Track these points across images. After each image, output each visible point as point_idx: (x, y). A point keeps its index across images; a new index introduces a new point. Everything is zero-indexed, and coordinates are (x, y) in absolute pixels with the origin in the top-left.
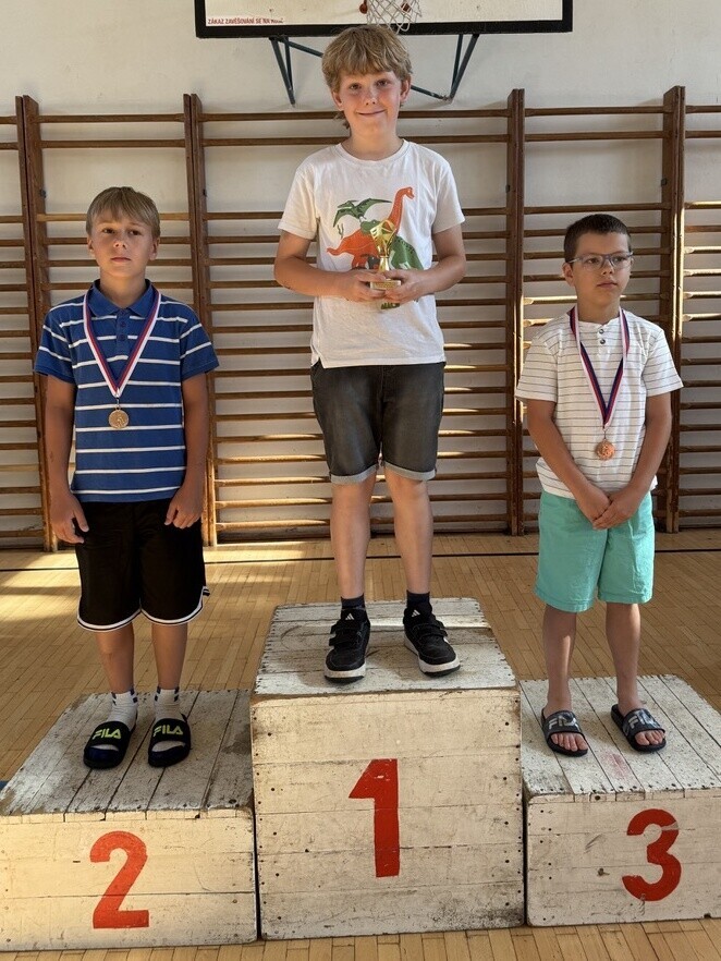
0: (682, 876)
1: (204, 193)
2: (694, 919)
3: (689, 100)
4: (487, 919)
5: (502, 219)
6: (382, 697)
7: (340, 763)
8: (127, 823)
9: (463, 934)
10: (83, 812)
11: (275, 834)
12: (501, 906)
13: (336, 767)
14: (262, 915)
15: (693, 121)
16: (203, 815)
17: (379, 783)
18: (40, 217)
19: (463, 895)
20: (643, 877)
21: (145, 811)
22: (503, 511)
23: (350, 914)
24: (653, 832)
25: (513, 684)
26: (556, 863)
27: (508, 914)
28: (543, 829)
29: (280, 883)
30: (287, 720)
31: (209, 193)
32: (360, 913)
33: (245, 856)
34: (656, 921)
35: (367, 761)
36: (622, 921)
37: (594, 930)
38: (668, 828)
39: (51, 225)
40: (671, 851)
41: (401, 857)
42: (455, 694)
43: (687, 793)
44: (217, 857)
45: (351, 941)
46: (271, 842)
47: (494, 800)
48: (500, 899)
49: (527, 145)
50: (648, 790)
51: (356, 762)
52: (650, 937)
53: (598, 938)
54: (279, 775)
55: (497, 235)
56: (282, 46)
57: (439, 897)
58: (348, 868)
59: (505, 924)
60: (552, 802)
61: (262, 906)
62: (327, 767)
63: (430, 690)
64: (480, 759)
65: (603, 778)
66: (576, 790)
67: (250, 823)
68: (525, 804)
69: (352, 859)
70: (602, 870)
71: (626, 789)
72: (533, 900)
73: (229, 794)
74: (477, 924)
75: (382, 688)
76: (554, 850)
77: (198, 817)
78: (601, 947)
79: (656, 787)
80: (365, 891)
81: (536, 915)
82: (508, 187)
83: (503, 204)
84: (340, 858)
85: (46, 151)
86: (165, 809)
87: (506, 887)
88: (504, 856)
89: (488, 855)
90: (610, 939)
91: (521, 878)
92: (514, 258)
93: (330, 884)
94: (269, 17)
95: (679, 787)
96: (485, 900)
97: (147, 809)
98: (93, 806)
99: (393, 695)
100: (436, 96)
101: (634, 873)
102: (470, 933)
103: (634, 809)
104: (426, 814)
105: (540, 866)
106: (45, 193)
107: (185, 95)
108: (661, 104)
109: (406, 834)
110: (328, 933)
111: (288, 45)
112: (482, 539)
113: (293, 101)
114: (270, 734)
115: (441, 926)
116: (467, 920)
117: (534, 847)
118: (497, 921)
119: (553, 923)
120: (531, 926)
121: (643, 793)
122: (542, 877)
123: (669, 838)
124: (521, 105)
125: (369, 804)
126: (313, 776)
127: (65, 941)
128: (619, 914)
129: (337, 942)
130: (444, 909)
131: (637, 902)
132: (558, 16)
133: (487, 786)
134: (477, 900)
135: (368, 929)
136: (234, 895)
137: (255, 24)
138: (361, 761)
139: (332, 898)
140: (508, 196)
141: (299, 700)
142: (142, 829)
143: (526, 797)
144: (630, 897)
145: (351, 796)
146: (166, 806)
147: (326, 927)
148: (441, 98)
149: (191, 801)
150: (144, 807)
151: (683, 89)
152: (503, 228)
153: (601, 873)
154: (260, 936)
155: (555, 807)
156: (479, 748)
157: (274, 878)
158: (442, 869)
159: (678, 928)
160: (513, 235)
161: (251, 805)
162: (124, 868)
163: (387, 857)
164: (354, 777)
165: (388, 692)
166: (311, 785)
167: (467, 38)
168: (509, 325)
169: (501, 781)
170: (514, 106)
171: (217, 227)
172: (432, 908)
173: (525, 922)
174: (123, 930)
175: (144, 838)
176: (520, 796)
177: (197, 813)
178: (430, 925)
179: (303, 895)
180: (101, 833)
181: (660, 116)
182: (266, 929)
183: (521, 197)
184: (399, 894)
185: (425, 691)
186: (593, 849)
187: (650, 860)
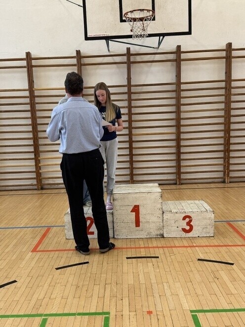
0: (193, 228)
2: (196, 237)
3: (233, 47)
4: (156, 236)
7: (129, 206)
8: (90, 215)
11: (117, 219)
12: (159, 233)
14: (114, 234)
15: (234, 53)
17: (136, 209)
18: (33, 89)
19: (152, 231)
20: (186, 228)
22: (175, 177)
24: (187, 220)
25: (161, 192)
26: (169, 225)
27: (160, 235)
28: (166, 219)
29: (118, 228)
30: (119, 197)
32: (132, 234)
34: (189, 237)
38: (190, 219)
40: (191, 223)
42: (150, 193)
43: (194, 212)
45: (130, 239)
47: (157, 213)
50: (186, 212)
54: (118, 208)
55: (173, 91)
57: (147, 231)
59: (160, 237)
60: (168, 213)
62: (126, 206)
64: (155, 205)
66: (172, 211)
67: (112, 216)
68: (163, 214)
69: (131, 224)
71: (182, 211)
72: (164, 232)
74: (154, 237)
76: (168, 223)
79: (188, 211)
80: (133, 230)
81: (165, 235)
82: (176, 76)
83: (175, 81)
84: (129, 224)
85: (33, 68)
87: (160, 230)
88: (159, 224)
89: (156, 223)
93: (127, 228)
94: (105, 34)
95: (192, 211)
96: (156, 232)
100: (153, 48)
101: (184, 227)
103: (183, 215)
104: (145, 216)
105: (166, 226)
106: (34, 81)
107: (77, 51)
108: (225, 48)
109: (141, 219)
110: (126, 238)
113: (109, 50)
114: (116, 200)
115: (148, 237)
116: (152, 236)
117: (165, 222)
118: (158, 236)
119: (168, 237)
122: (166, 228)
123: (191, 221)
124: (180, 50)
125: (134, 213)
126: (124, 208)
128: (181, 236)
130: (148, 234)
131: (185, 233)
133: (156, 210)
134: (154, 233)
135: (134, 237)
137: (101, 36)
138: (133, 205)
139: (127, 231)
140: (176, 79)
144: (183, 232)
145: (131, 212)
148: (155, 48)
151: (231, 43)
153: (177, 227)
155: (168, 215)
156: (154, 203)
157: (116, 227)
158: (148, 226)
162: (90, 224)
163: (138, 223)
164: (131, 208)
165: (137, 193)
166: (123, 210)
169: (158, 209)
170: (178, 50)
171: (86, 91)
172: (146, 233)
173: (163, 237)
174: (90, 235)
176: (162, 212)
178: (146, 237)
179: (122, 230)
181: (225, 52)
182: (115, 237)
183: (180, 79)
184: (140, 230)
186: (176, 223)
187: (187, 225)
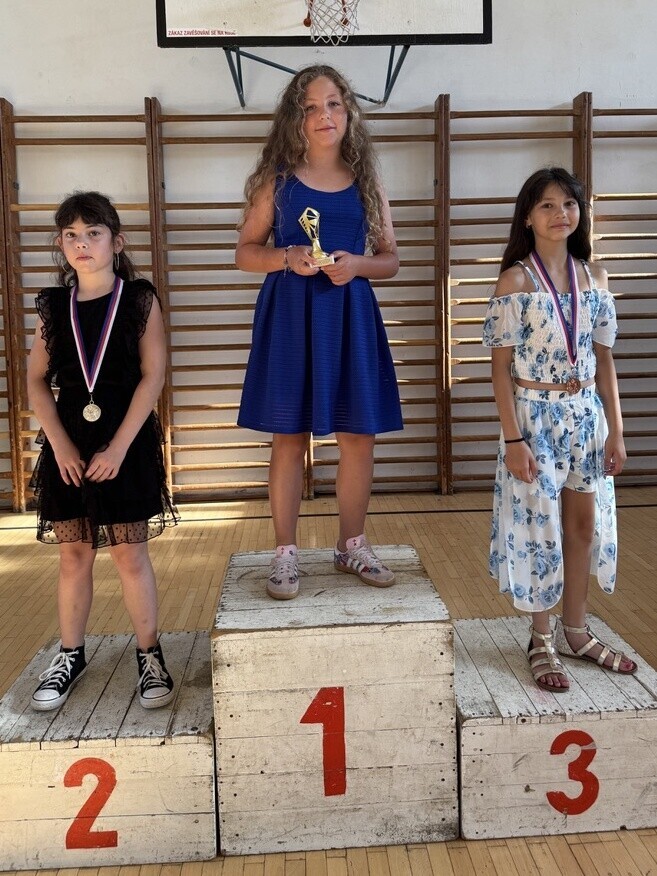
0: (600, 790)
1: (163, 186)
2: (611, 831)
3: (596, 105)
4: (425, 834)
5: (431, 209)
6: (330, 630)
7: (292, 691)
8: (98, 751)
9: (404, 847)
10: (58, 741)
11: (233, 757)
12: (437, 821)
13: (288, 695)
14: (221, 833)
15: (599, 123)
16: (168, 741)
17: (328, 709)
18: (14, 207)
19: (404, 812)
20: (566, 793)
21: (115, 739)
22: (434, 472)
23: (302, 831)
24: (573, 751)
25: (447, 618)
26: (487, 782)
27: (444, 828)
28: (475, 750)
29: (238, 803)
30: (245, 652)
31: (167, 187)
32: (310, 830)
33: (205, 779)
34: (578, 834)
35: (316, 689)
36: (547, 833)
37: (521, 841)
38: (586, 748)
39: (23, 214)
40: (590, 768)
41: (347, 777)
42: (396, 627)
43: (604, 715)
44: (180, 780)
45: (302, 856)
46: (230, 765)
47: (431, 724)
48: (437, 815)
49: (452, 143)
50: (568, 714)
51: (307, 690)
52: (572, 847)
53: (525, 849)
54: (237, 703)
55: (426, 224)
56: (234, 54)
57: (382, 813)
58: (300, 787)
59: (441, 838)
60: (482, 724)
61: (221, 824)
62: (280, 695)
63: (373, 624)
64: (418, 686)
65: (528, 703)
66: (504, 714)
67: (211, 749)
68: (458, 727)
69: (303, 779)
70: (528, 786)
71: (549, 712)
72: (466, 815)
73: (191, 722)
74: (417, 839)
75: (329, 623)
76: (485, 769)
77: (163, 743)
78: (528, 856)
79: (575, 710)
80: (315, 809)
81: (469, 830)
82: (436, 182)
83: (431, 196)
84: (292, 779)
85: (19, 148)
86: (133, 737)
87: (442, 803)
88: (441, 775)
89: (426, 775)
90: (536, 850)
91: (456, 795)
92: (441, 245)
93: (284, 802)
94: (223, 29)
95: (596, 710)
96: (423, 816)
97: (117, 737)
98: (67, 735)
99: (340, 628)
100: (371, 100)
101: (556, 789)
102: (410, 847)
103: (556, 731)
104: (370, 739)
105: (472, 784)
106: (18, 185)
107: (146, 99)
108: (570, 108)
109: (352, 755)
110: (280, 848)
111: (239, 54)
112: (415, 497)
113: (243, 104)
114: (229, 665)
115: (384, 841)
116: (407, 835)
117: (467, 767)
118: (435, 836)
119: (485, 836)
120: (465, 840)
121: (563, 716)
122: (474, 794)
123: (588, 756)
124: (447, 108)
125: (318, 728)
126: (268, 703)
127: (40, 861)
128: (544, 827)
129: (289, 857)
130: (386, 824)
131: (560, 816)
132: (479, 29)
133: (424, 711)
134: (416, 815)
135: (318, 844)
136: (195, 816)
137: (210, 35)
138: (311, 689)
139: (284, 816)
140: (435, 190)
141: (255, 634)
142: (112, 755)
143: (460, 721)
144: (554, 812)
145: (303, 721)
146: (133, 734)
147: (280, 843)
148: (375, 102)
149: (157, 728)
150: (114, 735)
151: (590, 94)
152: (431, 217)
153: (527, 789)
154: (220, 853)
155: (486, 729)
156: (417, 676)
157: (232, 798)
158: (384, 788)
159: (597, 839)
160: (441, 224)
161: (211, 732)
162: (95, 792)
163: (335, 778)
164: (305, 703)
165: (335, 626)
166: (266, 712)
167: (399, 49)
168: (438, 303)
169: (437, 706)
170: (440, 109)
171: (174, 216)
172: (375, 824)
173: (459, 836)
174: (94, 850)
175: (113, 763)
176: (454, 720)
177: (162, 740)
178: (374, 840)
179: (259, 813)
180: (74, 760)
181: (570, 119)
182: (225, 846)
183: (447, 190)
184: (347, 811)
185: (368, 624)
186: (519, 767)
187: (571, 777)
